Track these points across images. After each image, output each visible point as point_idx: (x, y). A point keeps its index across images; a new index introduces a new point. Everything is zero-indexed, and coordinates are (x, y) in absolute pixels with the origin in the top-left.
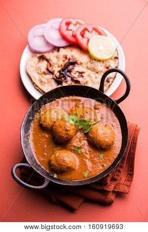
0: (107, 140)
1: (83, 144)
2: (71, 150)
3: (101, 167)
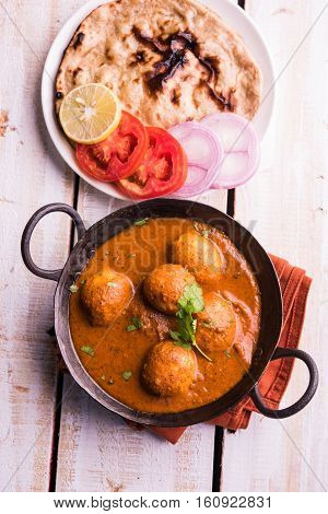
3: (104, 378)
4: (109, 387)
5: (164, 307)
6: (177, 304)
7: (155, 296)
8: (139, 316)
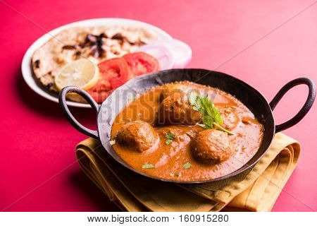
5: (183, 111)
7: (172, 108)
8: (169, 132)
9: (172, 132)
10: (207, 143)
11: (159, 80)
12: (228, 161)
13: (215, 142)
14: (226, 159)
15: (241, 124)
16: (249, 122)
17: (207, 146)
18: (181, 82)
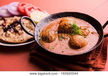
0: (77, 42)
1: (67, 38)
2: (59, 36)
3: (61, 52)
4: (64, 53)
5: (67, 27)
6: (70, 24)
7: (64, 26)
9: (63, 36)
10: (75, 40)
11: (61, 16)
12: (83, 48)
13: (79, 40)
14: (82, 47)
15: (90, 34)
16: (94, 33)
17: (75, 41)
18: (69, 17)
